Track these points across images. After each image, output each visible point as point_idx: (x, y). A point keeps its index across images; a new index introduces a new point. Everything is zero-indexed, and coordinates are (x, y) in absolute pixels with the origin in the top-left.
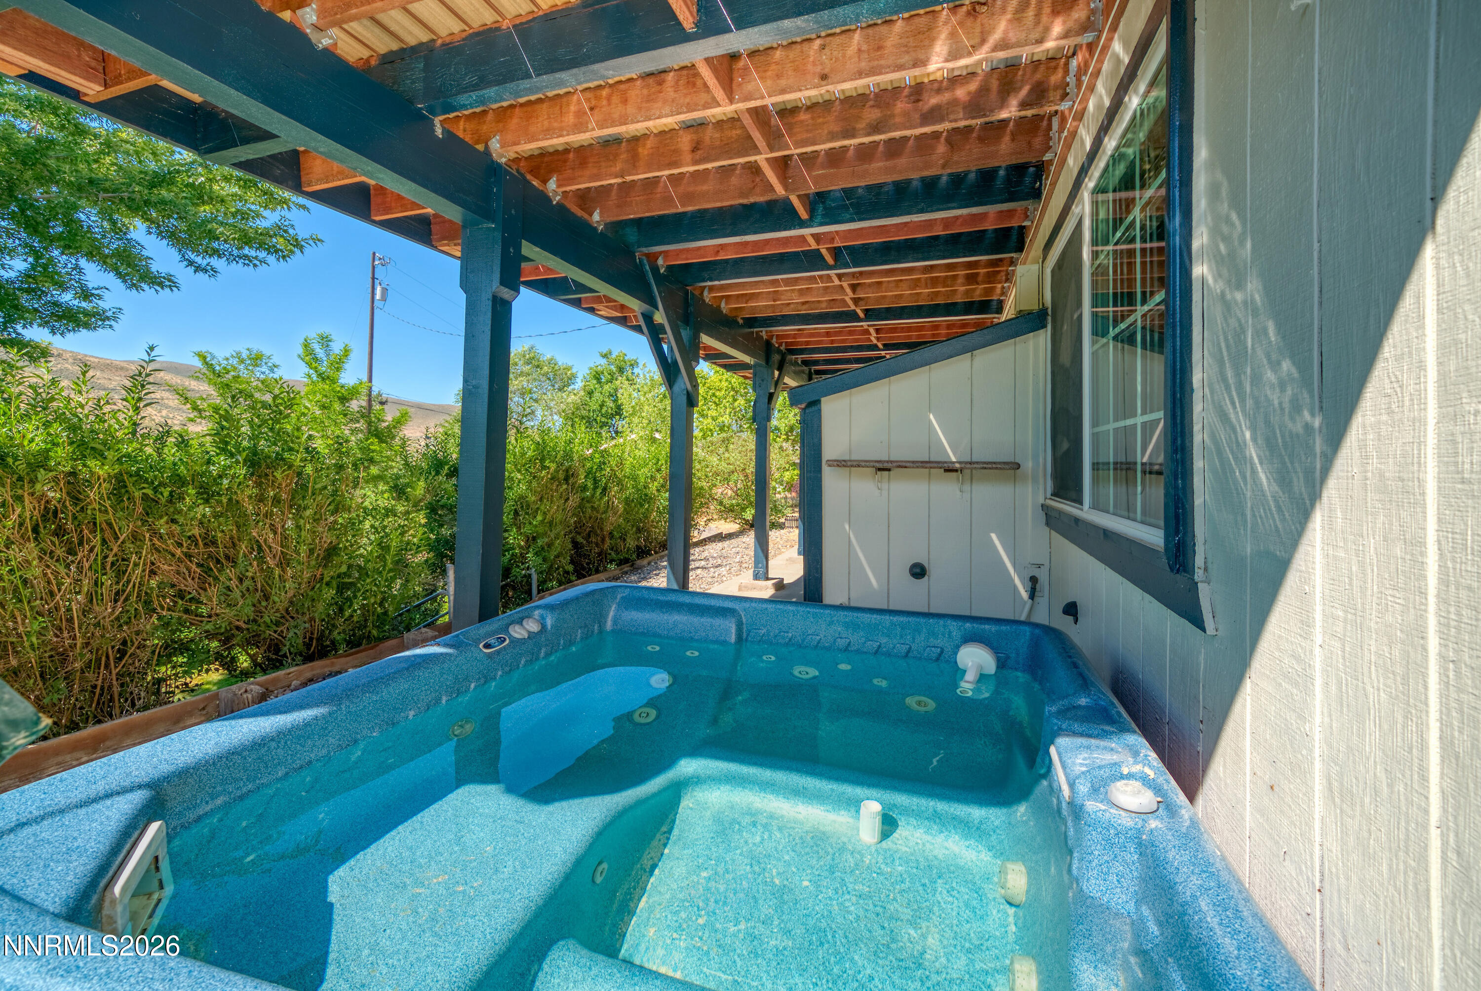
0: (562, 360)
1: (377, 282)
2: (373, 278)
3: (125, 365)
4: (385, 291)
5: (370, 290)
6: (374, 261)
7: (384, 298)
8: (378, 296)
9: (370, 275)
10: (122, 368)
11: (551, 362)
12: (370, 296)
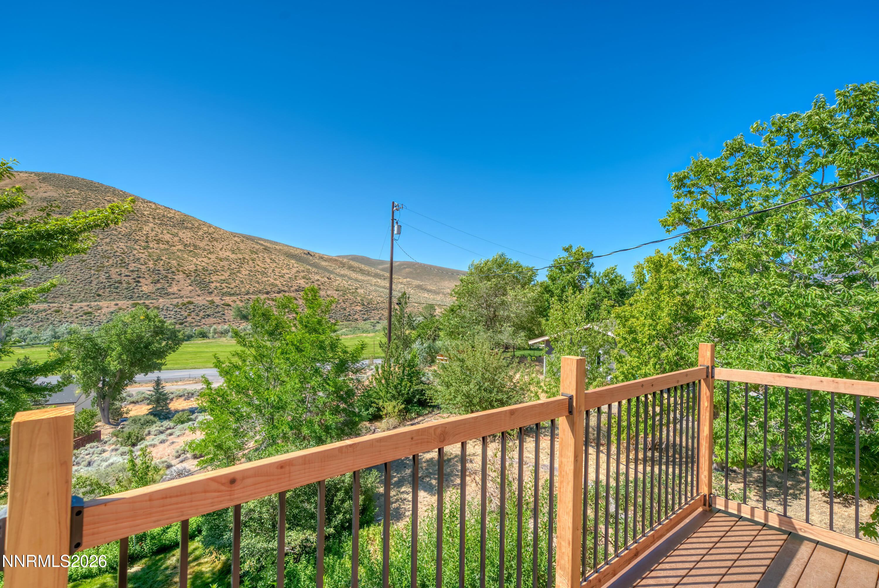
0: (526, 263)
1: (395, 221)
2: (393, 220)
3: (337, 258)
4: (399, 227)
5: (390, 228)
6: (393, 208)
7: (399, 233)
8: (395, 232)
9: (391, 218)
10: (336, 260)
11: (517, 266)
12: (390, 232)
